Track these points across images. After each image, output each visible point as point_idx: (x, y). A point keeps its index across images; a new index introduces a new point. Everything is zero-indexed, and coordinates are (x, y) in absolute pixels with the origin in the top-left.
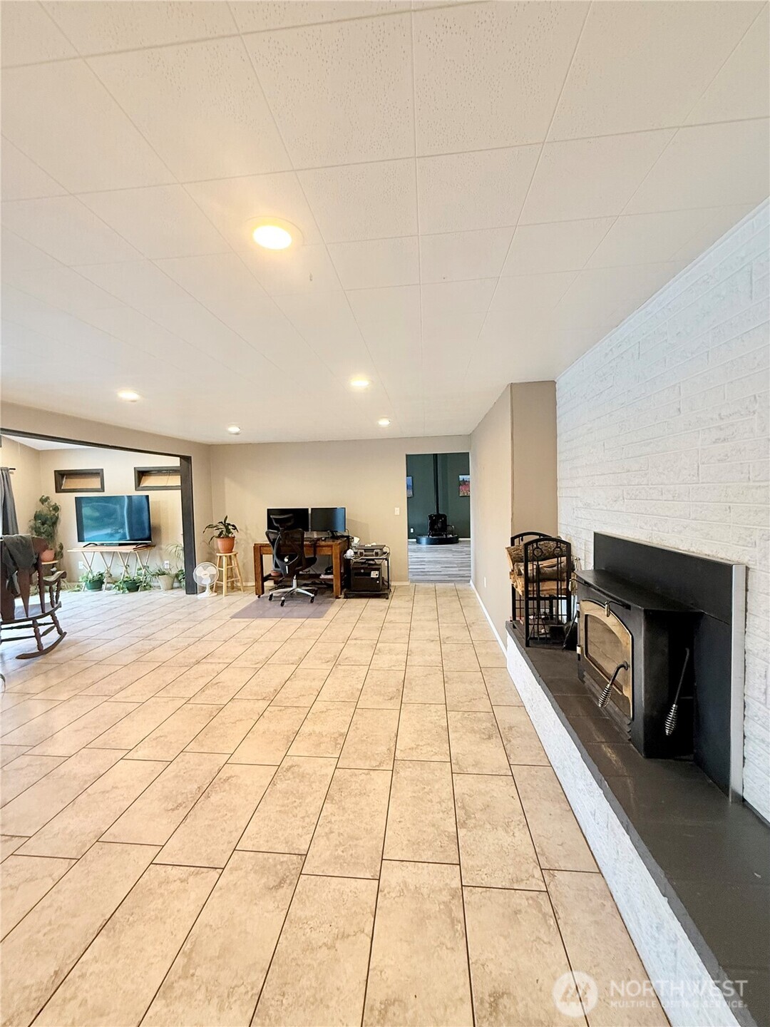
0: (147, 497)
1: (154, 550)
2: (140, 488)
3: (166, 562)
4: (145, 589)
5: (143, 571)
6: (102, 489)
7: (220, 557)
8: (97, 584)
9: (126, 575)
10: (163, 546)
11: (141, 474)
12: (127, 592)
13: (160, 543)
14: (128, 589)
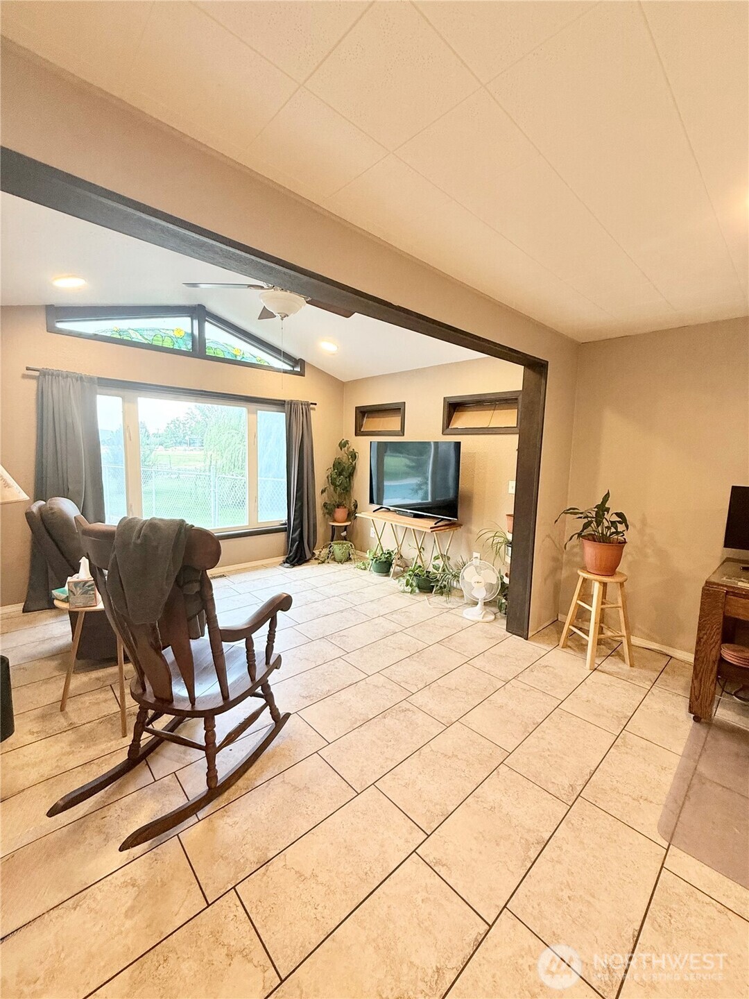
0: (458, 445)
1: (460, 530)
2: (447, 431)
3: (475, 554)
4: (442, 594)
5: (440, 563)
6: (402, 432)
7: (585, 580)
8: (385, 566)
9: (419, 563)
10: (475, 528)
11: (454, 407)
12: (417, 591)
13: (469, 520)
14: (419, 588)
